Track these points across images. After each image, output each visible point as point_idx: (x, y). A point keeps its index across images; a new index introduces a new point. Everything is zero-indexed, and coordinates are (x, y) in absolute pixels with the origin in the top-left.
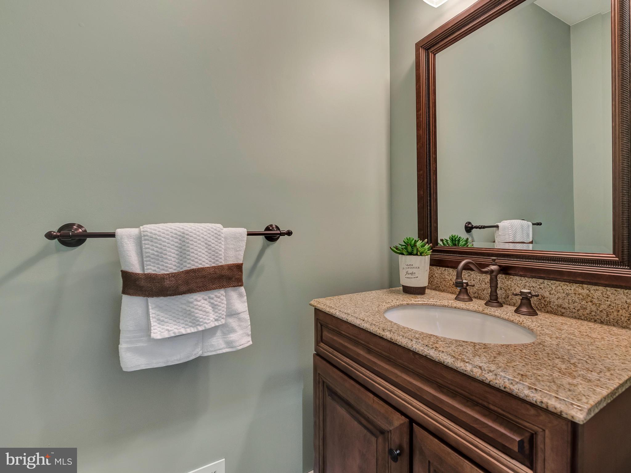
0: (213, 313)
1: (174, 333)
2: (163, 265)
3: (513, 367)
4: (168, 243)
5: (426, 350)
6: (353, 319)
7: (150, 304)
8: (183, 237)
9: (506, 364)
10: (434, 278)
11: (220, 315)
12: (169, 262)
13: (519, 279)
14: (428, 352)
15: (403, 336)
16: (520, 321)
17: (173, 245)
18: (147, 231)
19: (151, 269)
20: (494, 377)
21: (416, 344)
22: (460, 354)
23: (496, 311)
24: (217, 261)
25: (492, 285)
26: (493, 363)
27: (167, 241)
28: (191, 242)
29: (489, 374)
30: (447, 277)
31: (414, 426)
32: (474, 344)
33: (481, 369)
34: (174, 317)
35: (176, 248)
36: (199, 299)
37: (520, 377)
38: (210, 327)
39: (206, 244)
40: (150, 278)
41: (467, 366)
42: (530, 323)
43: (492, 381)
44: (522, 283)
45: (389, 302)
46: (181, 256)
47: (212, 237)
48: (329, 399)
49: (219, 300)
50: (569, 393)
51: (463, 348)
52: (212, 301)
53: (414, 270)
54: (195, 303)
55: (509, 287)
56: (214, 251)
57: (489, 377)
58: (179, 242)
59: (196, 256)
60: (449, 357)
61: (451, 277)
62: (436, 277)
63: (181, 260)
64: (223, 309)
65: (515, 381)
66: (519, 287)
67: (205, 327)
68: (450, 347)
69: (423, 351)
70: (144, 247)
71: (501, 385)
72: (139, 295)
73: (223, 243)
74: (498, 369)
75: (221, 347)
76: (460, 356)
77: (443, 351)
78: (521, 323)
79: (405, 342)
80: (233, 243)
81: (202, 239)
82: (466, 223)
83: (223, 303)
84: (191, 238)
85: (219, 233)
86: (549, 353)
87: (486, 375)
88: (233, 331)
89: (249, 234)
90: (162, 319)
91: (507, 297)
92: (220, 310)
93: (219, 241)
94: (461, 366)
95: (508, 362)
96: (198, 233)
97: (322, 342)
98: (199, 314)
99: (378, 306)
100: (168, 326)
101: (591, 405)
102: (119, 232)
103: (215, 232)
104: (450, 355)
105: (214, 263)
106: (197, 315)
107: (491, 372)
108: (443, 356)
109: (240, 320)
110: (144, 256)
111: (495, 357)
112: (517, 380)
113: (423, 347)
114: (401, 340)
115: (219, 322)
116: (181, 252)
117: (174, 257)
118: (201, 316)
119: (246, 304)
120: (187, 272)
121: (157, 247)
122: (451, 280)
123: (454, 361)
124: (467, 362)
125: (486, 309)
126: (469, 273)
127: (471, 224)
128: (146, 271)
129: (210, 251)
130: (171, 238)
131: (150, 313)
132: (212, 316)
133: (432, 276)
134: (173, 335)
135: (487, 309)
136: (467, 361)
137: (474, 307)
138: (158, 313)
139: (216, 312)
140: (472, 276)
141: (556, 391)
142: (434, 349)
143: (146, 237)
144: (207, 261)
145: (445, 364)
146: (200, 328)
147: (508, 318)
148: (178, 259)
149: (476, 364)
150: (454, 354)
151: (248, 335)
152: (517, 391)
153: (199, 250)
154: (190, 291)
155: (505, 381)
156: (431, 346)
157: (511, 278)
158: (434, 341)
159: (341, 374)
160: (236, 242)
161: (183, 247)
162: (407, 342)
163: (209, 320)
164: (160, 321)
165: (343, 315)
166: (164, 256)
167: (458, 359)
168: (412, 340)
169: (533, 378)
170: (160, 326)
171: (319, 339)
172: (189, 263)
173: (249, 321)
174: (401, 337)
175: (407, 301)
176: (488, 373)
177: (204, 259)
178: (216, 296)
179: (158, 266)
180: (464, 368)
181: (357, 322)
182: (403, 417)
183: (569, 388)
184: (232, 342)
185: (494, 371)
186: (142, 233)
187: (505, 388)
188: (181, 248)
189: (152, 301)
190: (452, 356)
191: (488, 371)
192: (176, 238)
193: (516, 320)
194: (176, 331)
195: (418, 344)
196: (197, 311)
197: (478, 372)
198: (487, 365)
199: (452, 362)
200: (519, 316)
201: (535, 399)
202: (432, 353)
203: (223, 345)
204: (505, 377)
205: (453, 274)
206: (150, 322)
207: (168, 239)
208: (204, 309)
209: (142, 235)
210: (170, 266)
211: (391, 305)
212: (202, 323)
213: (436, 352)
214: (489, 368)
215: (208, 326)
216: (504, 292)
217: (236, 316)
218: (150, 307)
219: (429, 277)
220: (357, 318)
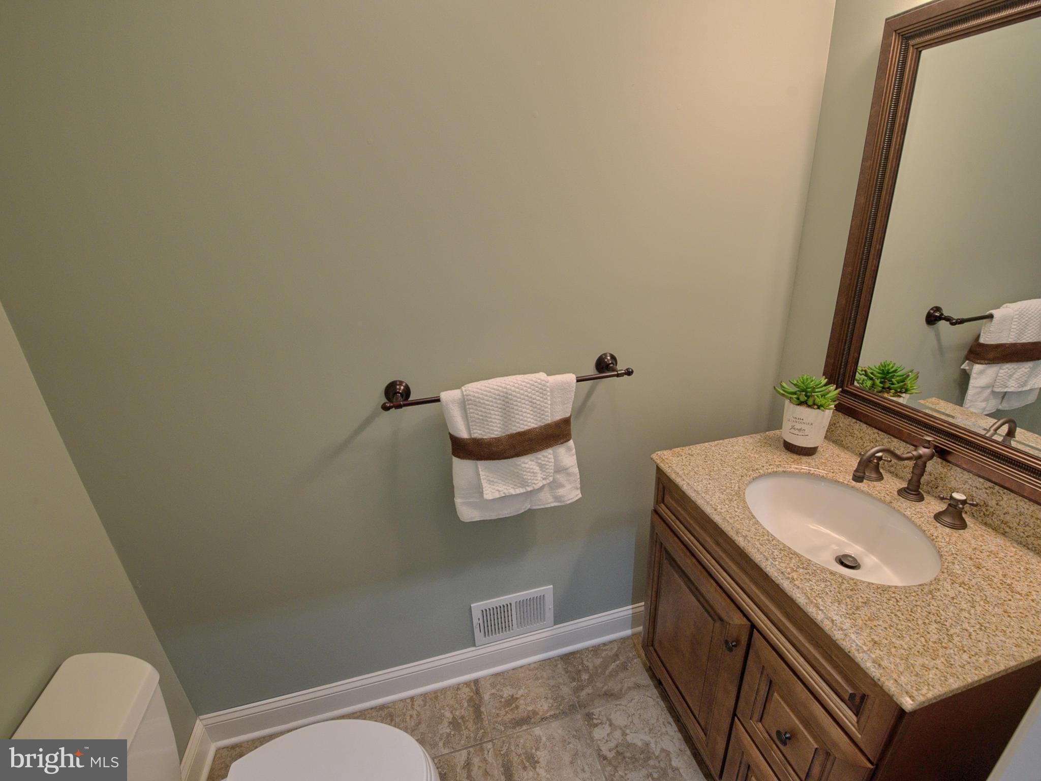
0: (540, 472)
1: (504, 493)
2: (488, 429)
3: (872, 628)
4: (492, 406)
5: (780, 578)
6: (703, 502)
7: (479, 467)
8: (507, 398)
9: (865, 622)
10: (837, 427)
11: (549, 474)
12: (493, 425)
13: (960, 471)
14: (781, 581)
15: (758, 550)
16: (933, 536)
17: (497, 407)
18: (470, 395)
19: (478, 434)
20: (843, 636)
21: (771, 567)
22: (817, 596)
23: (909, 509)
24: (543, 419)
25: (915, 472)
26: (851, 617)
27: (491, 403)
28: (515, 403)
29: (839, 632)
30: (856, 432)
31: (754, 632)
32: (842, 580)
33: (833, 623)
34: (503, 477)
35: (500, 410)
36: (526, 461)
37: (870, 645)
38: (539, 487)
39: (531, 402)
40: (477, 442)
41: (819, 614)
42: (945, 544)
43: (839, 640)
44: (962, 477)
45: (757, 469)
46: (506, 418)
47: (537, 393)
48: (665, 562)
49: (546, 459)
50: (914, 678)
51: (826, 585)
52: (540, 461)
53: (804, 427)
54: (523, 465)
55: (943, 476)
56: (539, 409)
57: (837, 635)
58: (503, 403)
59: (521, 417)
60: (803, 596)
61: (862, 435)
62: (840, 426)
63: (506, 422)
64: (551, 468)
65: (863, 649)
66: (957, 481)
67: (533, 487)
68: (810, 580)
69: (777, 579)
70: (468, 412)
71: (846, 648)
72: (469, 459)
73: (549, 398)
74: (852, 627)
75: (550, 501)
76: (817, 598)
77: (798, 587)
78: (934, 539)
79: (759, 559)
80: (560, 395)
81: (526, 398)
82: (932, 309)
83: (550, 462)
84: (515, 399)
85: (544, 388)
86: (933, 611)
87: (835, 632)
88: (561, 486)
89: (578, 381)
90: (492, 479)
91: (936, 486)
92: (547, 469)
93: (545, 397)
94: (813, 613)
95: (870, 620)
96: (522, 391)
97: (663, 503)
98: (528, 476)
99: (740, 478)
100: (498, 486)
101: (927, 698)
102: (445, 396)
103: (540, 386)
104: (805, 595)
105: (540, 421)
106: (525, 477)
107: (842, 630)
108: (796, 593)
109: (568, 474)
110: (470, 421)
111: (857, 608)
112: (865, 648)
113: (778, 573)
114: (755, 555)
115: (547, 480)
116: (505, 414)
117: (499, 420)
118: (529, 477)
119: (575, 457)
120: (512, 436)
121: (481, 411)
122: (861, 438)
123: (806, 604)
124: (820, 610)
125: (896, 501)
126: (890, 438)
127: (940, 312)
128: (472, 435)
129: (535, 409)
130: (494, 400)
131: (481, 475)
132: (540, 476)
133: (835, 424)
134: (503, 495)
135: (898, 501)
136: (822, 608)
137: (879, 493)
138: (487, 474)
139: (544, 471)
140: (894, 443)
141: (900, 673)
142: (789, 581)
143: (470, 402)
144: (532, 421)
145: (797, 602)
146: (529, 489)
147: (920, 525)
148: (503, 421)
149: (829, 615)
150: (811, 593)
151: (577, 489)
152: (860, 660)
153: (524, 410)
154: (518, 455)
155: (852, 645)
156: (787, 575)
157: (949, 466)
158: (794, 566)
159: (682, 546)
160: (563, 394)
161: (508, 409)
162: (761, 560)
163: (537, 480)
164: (490, 482)
165: (692, 492)
166: (489, 420)
167: (812, 602)
168: (767, 559)
169: (885, 649)
170: (491, 486)
171: (660, 499)
172: (515, 426)
173: (578, 474)
174: (756, 550)
175: (785, 467)
176: (839, 630)
177: (529, 420)
178: (544, 456)
179: (483, 429)
180: (815, 615)
181: (708, 510)
182: (745, 619)
183: (919, 672)
184: (561, 497)
185: (846, 630)
186: (465, 397)
187: (849, 652)
188: (505, 409)
189: (481, 464)
190: (807, 596)
191: (839, 628)
192: (500, 400)
193: (928, 532)
194: (506, 491)
195: (773, 567)
196: (525, 473)
197: (828, 625)
198: (841, 620)
199: (805, 604)
200: (937, 527)
201: (874, 674)
202: (786, 585)
203: (551, 500)
204: (854, 641)
205: (867, 432)
206: (482, 483)
207: (492, 402)
208: (532, 470)
209: (466, 399)
210: (495, 428)
211: (759, 474)
212: (530, 484)
213: (790, 585)
214: (842, 624)
215: (536, 487)
216: (934, 479)
217: (564, 471)
218: (480, 470)
219: (830, 423)
220: (708, 503)
